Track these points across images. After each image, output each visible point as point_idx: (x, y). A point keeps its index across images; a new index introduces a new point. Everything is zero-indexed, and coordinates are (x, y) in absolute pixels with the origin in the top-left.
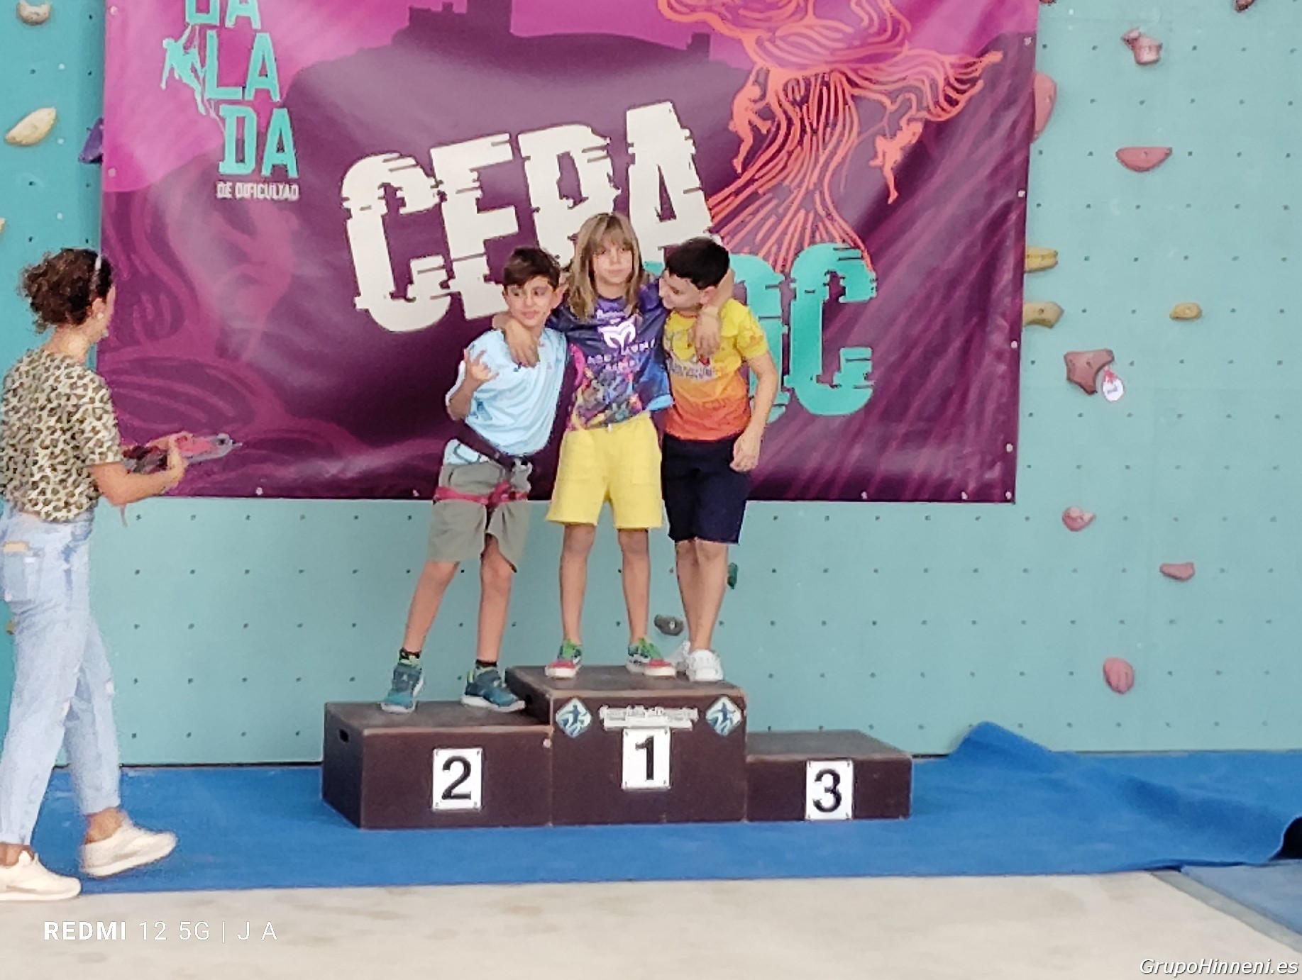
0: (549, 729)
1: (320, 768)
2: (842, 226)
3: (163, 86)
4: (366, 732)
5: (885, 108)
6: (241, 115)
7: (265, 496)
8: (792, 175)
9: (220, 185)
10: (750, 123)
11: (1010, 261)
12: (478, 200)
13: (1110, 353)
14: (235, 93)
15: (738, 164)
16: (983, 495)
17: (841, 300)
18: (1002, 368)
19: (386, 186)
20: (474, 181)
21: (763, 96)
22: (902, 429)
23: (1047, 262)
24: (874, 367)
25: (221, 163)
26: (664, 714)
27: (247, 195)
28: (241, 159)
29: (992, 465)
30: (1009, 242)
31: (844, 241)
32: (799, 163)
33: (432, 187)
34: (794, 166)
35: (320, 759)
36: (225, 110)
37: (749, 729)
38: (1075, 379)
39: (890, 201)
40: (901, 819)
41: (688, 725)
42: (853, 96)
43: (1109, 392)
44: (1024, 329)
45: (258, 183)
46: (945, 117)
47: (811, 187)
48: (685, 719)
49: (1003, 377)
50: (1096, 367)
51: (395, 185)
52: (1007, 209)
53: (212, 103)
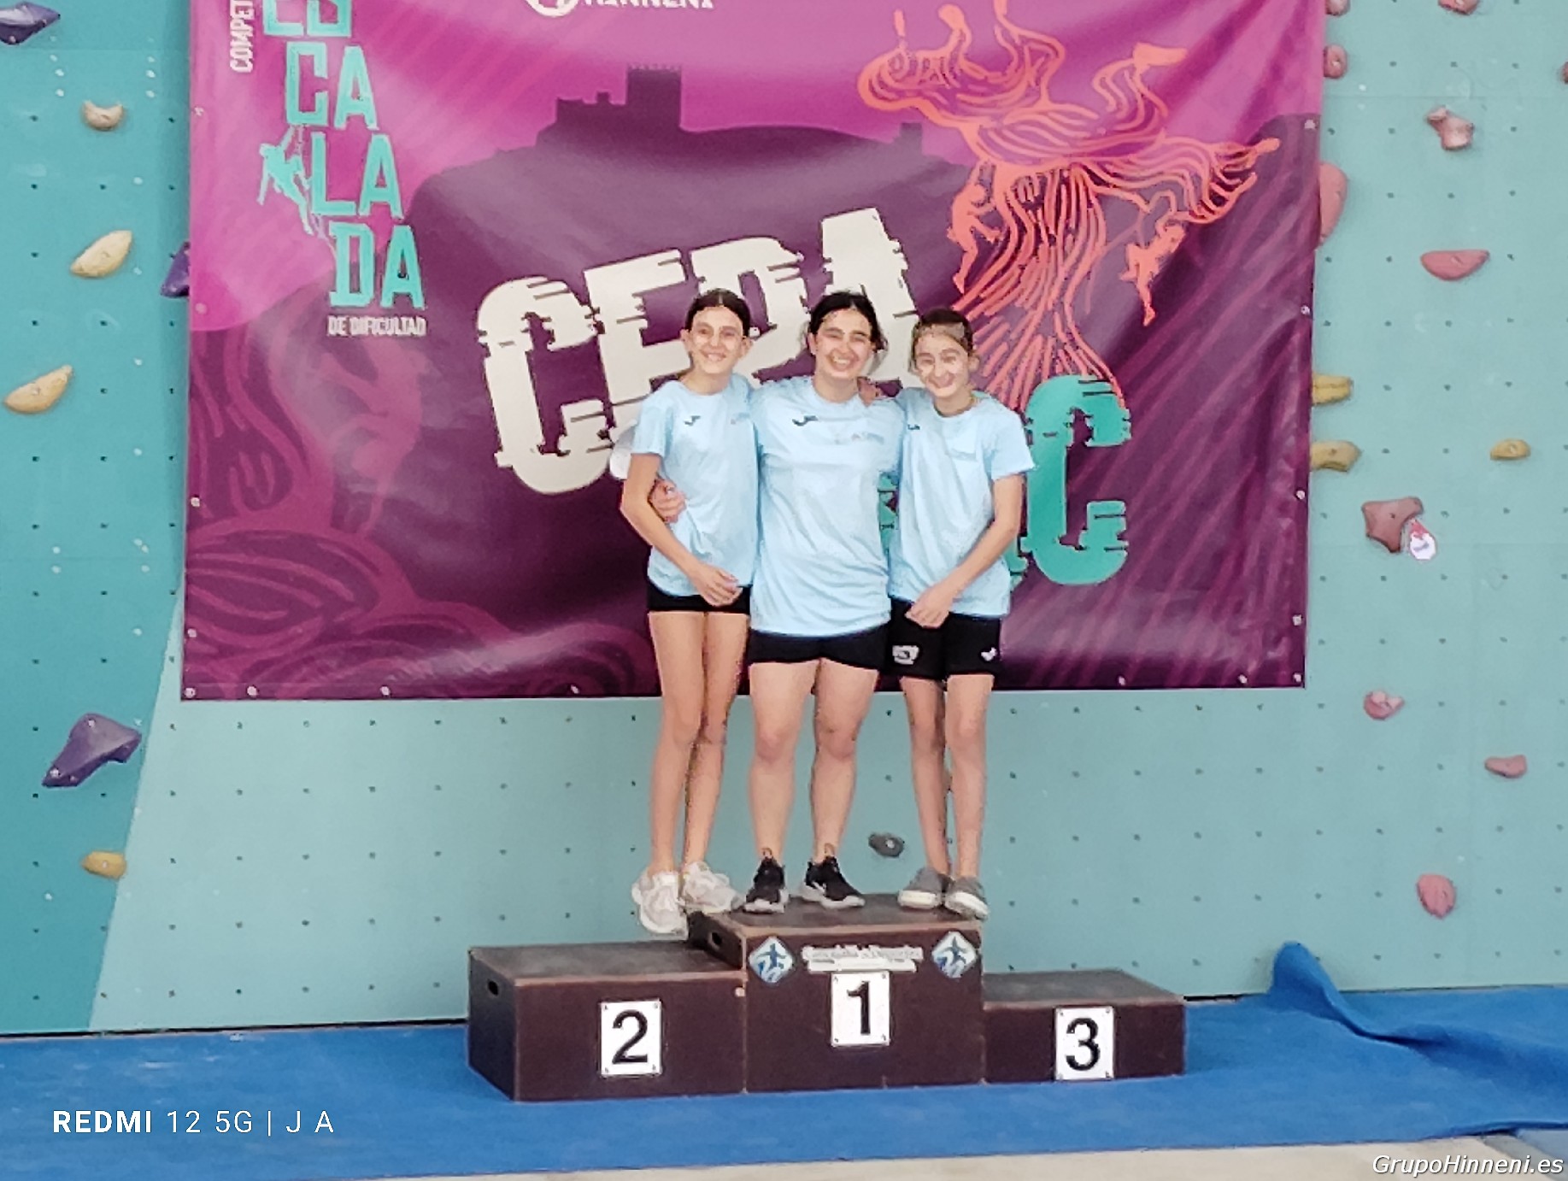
0: (742, 975)
1: (464, 1028)
2: (1089, 353)
3: (261, 199)
4: (519, 983)
5: (1138, 209)
6: (355, 234)
7: (393, 696)
8: (1026, 293)
9: (331, 319)
10: (974, 231)
11: (1295, 391)
12: (642, 331)
13: (1417, 502)
14: (346, 208)
15: (959, 281)
16: (1267, 678)
17: (1089, 443)
18: (1286, 523)
19: (531, 316)
20: (639, 308)
21: (988, 199)
22: (1166, 598)
23: (1338, 393)
24: (1129, 524)
25: (332, 294)
26: (881, 955)
27: (365, 332)
28: (355, 288)
29: (1277, 641)
30: (1294, 368)
31: (1091, 372)
32: (1034, 279)
33: (587, 317)
34: (1028, 283)
35: (465, 1015)
36: (334, 227)
37: (985, 970)
38: (1376, 534)
39: (1147, 322)
40: (1174, 1076)
41: (912, 967)
42: (1097, 196)
43: (1417, 549)
44: (1311, 474)
45: (376, 316)
46: (1211, 218)
47: (1050, 307)
48: (906, 959)
49: (1288, 534)
50: (1399, 520)
51: (542, 315)
52: (1289, 329)
53: (321, 221)
